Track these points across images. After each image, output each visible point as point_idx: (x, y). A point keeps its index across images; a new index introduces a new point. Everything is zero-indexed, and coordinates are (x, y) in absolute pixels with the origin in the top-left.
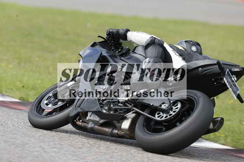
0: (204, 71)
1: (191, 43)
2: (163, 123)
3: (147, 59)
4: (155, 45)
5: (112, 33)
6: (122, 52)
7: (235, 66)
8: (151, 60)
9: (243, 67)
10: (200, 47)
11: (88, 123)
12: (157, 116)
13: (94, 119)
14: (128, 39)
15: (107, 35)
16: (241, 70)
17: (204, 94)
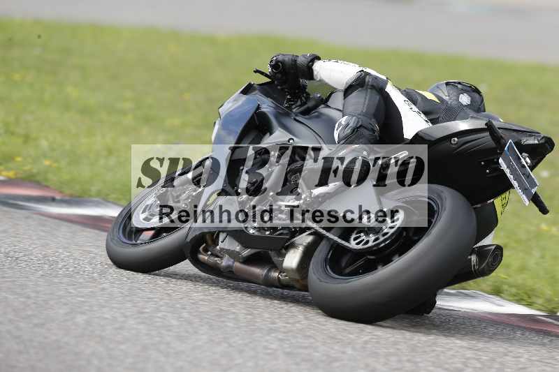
0: (462, 145)
1: (459, 86)
3: (346, 118)
4: (364, 88)
5: (283, 62)
6: (306, 106)
7: (531, 133)
8: (352, 119)
9: (546, 135)
10: (481, 96)
11: (221, 256)
12: (352, 241)
13: (231, 249)
14: (315, 77)
15: (272, 66)
16: (543, 141)
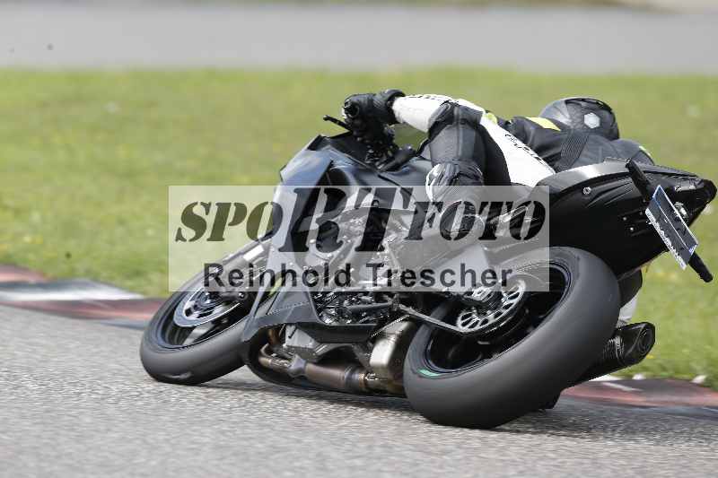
0: (597, 196)
1: (584, 104)
2: (480, 343)
3: (437, 167)
4: (454, 123)
5: (360, 105)
6: (394, 162)
7: (685, 177)
8: (445, 167)
9: (705, 178)
11: (290, 360)
12: (460, 322)
13: (302, 346)
15: (348, 111)
16: (701, 186)
17: (592, 255)
